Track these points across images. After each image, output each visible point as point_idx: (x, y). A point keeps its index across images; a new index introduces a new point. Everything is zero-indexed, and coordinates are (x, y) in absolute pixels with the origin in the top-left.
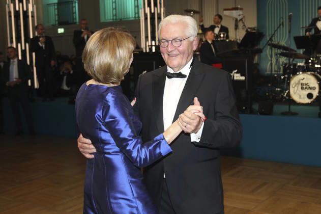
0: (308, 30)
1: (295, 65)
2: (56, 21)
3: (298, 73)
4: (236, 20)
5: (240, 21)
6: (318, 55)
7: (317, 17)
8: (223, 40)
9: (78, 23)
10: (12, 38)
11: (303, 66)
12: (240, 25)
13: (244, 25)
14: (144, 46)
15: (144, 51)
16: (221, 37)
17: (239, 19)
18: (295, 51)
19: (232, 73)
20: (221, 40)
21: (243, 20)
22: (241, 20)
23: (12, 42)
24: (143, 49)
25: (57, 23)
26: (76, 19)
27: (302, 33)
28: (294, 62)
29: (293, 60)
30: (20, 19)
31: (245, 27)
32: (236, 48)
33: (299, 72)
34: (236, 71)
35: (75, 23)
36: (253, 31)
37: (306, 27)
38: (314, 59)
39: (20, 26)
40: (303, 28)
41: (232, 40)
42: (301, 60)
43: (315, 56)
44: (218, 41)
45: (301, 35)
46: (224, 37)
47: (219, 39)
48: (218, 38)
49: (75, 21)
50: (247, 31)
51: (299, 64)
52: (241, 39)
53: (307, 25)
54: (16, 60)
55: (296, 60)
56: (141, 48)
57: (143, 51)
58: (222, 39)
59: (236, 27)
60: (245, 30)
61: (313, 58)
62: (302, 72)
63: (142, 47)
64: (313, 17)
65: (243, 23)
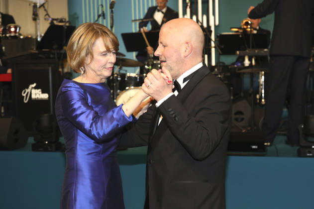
0: (143, 24)
1: (123, 76)
3: (127, 88)
4: (35, 6)
5: (40, 7)
6: (155, 62)
7: (154, 5)
8: (15, 37)
11: (135, 77)
12: (41, 13)
13: (47, 14)
16: (11, 32)
17: (38, 5)
18: (124, 55)
19: (28, 88)
20: (10, 36)
21: (46, 6)
22: (42, 5)
27: (134, 28)
28: (122, 72)
29: (120, 69)
31: (49, 17)
32: (34, 51)
33: (129, 86)
34: (34, 85)
36: (60, 24)
37: (139, 20)
38: (150, 67)
40: (135, 20)
41: (30, 36)
42: (132, 69)
43: (151, 63)
44: (6, 36)
45: (134, 31)
46: (15, 32)
47: (8, 35)
48: (6, 34)
50: (52, 23)
51: (128, 75)
52: (43, 35)
53: (142, 17)
55: (124, 68)
58: (13, 34)
59: (35, 17)
60: (49, 21)
61: (148, 66)
62: (134, 86)
64: (150, 6)
65: (45, 10)
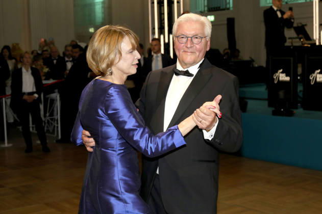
2: (205, 6)
9: (231, 9)
10: (154, 29)
14: (318, 37)
15: (317, 44)
23: (154, 33)
24: (315, 41)
25: (206, 9)
26: (229, 3)
30: (163, 6)
35: (228, 9)
39: (164, 14)
49: (228, 6)
54: (159, 55)
56: (313, 39)
57: (315, 44)
63: (315, 38)
